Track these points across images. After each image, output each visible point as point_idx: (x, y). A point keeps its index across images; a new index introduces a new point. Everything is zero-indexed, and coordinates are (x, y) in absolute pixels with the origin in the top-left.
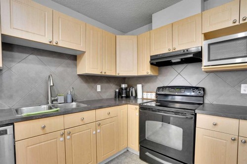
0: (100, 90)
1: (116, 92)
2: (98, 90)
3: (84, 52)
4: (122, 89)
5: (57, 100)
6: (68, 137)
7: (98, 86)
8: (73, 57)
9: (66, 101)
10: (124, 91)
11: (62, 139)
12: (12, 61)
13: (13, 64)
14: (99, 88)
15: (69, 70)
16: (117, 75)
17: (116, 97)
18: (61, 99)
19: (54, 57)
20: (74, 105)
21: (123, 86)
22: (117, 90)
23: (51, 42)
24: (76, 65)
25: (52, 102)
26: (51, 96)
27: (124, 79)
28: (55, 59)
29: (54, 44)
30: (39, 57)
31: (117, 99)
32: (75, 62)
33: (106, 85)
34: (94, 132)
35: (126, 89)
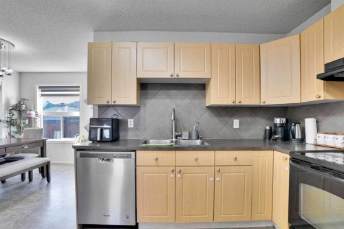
0: (238, 127)
1: (266, 130)
2: (235, 127)
3: (210, 79)
4: (275, 125)
5: (181, 136)
6: (179, 176)
7: (235, 120)
8: (201, 86)
9: (190, 138)
10: (280, 129)
11: (172, 176)
12: (147, 98)
13: (147, 101)
14: (236, 123)
15: (196, 102)
16: (262, 104)
17: (265, 138)
18: (185, 135)
19: (180, 90)
20: (198, 142)
21: (278, 121)
22: (268, 128)
23: (172, 76)
24: (204, 96)
25: (176, 137)
26: (176, 131)
27: (283, 110)
28: (181, 91)
29: (176, 77)
30: (167, 91)
31: (267, 141)
32: (203, 91)
33: (249, 119)
34: (212, 179)
35: (282, 125)
